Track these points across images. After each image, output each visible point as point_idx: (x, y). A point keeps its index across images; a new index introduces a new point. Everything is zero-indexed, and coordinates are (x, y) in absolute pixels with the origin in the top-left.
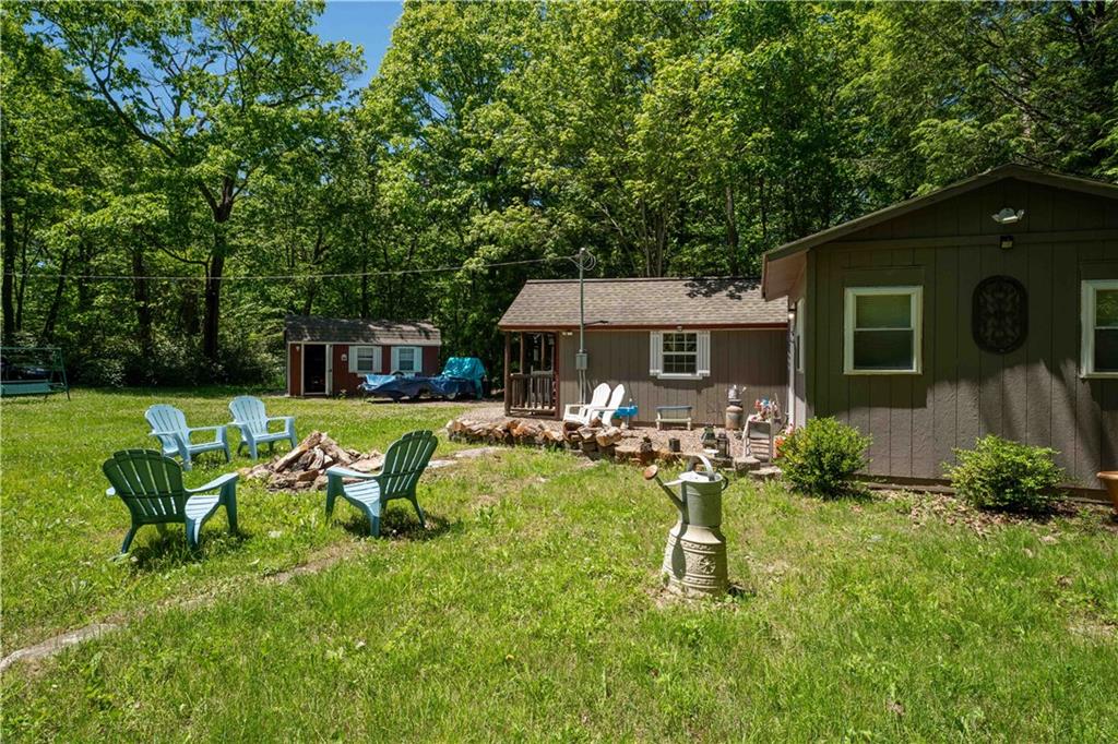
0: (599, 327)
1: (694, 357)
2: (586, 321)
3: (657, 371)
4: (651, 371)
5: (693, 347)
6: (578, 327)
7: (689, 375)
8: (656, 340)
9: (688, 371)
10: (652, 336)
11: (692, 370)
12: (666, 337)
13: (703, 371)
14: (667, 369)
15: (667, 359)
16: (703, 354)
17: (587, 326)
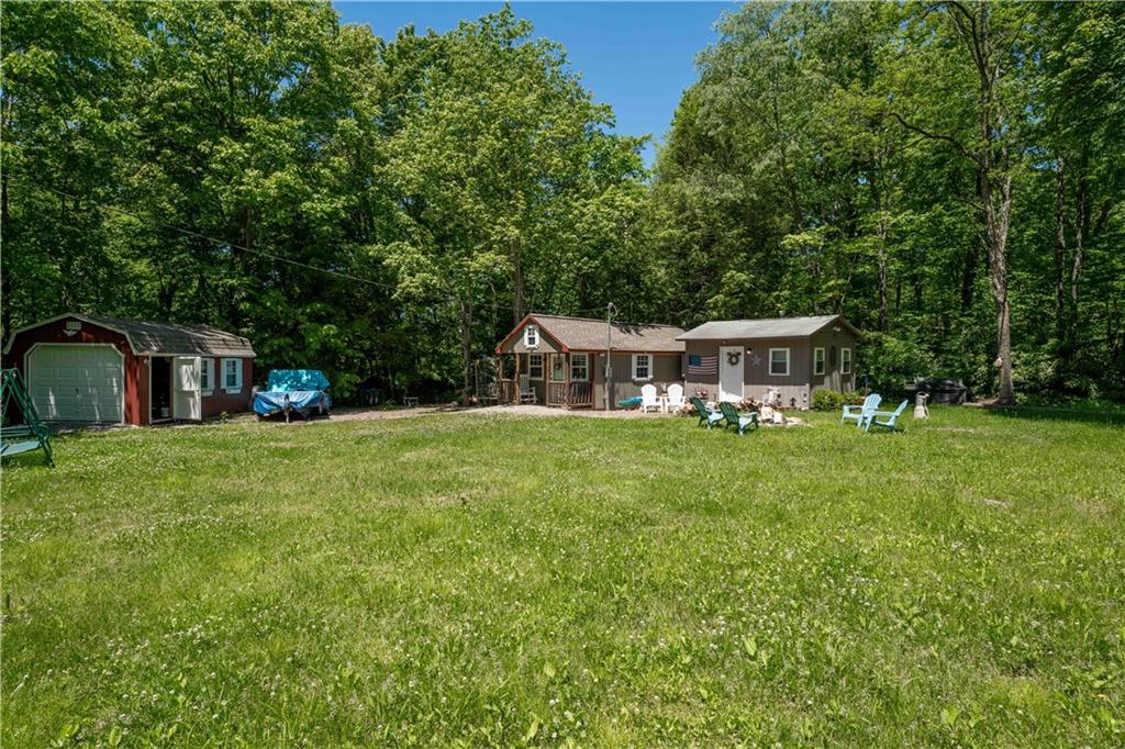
0: (615, 351)
1: (647, 368)
2: (611, 348)
3: (634, 377)
5: (647, 364)
6: (607, 351)
7: (645, 379)
8: (634, 359)
10: (633, 357)
11: (646, 376)
12: (638, 358)
13: (650, 376)
14: (638, 376)
15: (638, 370)
16: (650, 367)
17: (611, 351)
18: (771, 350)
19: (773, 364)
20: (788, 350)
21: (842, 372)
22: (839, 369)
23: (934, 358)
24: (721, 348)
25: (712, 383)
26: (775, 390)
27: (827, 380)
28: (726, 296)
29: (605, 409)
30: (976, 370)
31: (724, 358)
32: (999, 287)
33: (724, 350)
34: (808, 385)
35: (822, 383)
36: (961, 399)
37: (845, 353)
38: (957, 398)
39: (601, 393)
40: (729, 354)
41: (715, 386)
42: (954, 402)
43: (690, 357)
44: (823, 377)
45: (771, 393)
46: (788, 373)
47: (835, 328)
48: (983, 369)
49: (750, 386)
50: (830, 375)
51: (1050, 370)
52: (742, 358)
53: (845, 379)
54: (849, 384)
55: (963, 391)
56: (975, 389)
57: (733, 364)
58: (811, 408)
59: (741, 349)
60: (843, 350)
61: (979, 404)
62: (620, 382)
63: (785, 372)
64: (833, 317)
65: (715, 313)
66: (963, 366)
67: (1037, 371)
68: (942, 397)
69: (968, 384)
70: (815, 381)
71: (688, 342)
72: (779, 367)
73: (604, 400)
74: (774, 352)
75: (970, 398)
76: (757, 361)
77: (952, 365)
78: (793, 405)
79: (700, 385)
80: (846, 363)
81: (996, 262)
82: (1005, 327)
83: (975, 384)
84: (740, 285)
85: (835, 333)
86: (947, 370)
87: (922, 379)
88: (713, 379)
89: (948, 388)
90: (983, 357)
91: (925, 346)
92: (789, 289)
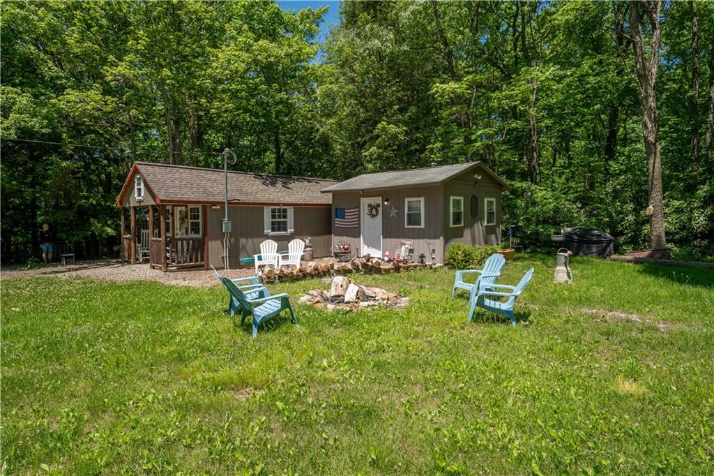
0: (236, 203)
1: (286, 222)
2: (229, 199)
3: (268, 231)
4: (265, 231)
5: (285, 217)
6: (223, 203)
7: (284, 232)
8: (267, 212)
9: (283, 231)
10: (265, 210)
11: (285, 229)
12: (273, 211)
13: (291, 230)
14: (273, 230)
15: (273, 223)
16: (290, 220)
17: (229, 203)
18: (407, 200)
19: (408, 214)
20: (422, 200)
21: (485, 224)
22: (482, 220)
23: (581, 208)
24: (362, 199)
25: (355, 237)
26: (408, 243)
27: (467, 233)
28: (378, 148)
29: (223, 268)
30: (623, 220)
31: (364, 210)
32: (650, 125)
33: (365, 202)
34: (442, 238)
35: (462, 236)
36: (608, 250)
37: (488, 203)
38: (604, 250)
39: (218, 250)
40: (370, 205)
41: (357, 239)
42: (602, 254)
43: (336, 209)
44: (462, 229)
45: (403, 248)
46: (423, 226)
47: (476, 176)
48: (631, 218)
49: (388, 240)
50: (471, 226)
51: (702, 218)
52: (380, 209)
53: (490, 231)
54: (493, 237)
55: (610, 241)
56: (622, 239)
57: (373, 216)
58: (445, 265)
59: (379, 200)
60: (486, 200)
61: (629, 257)
62: (247, 237)
63: (420, 224)
64: (472, 164)
65: (370, 166)
66: (610, 216)
67: (690, 220)
68: (589, 249)
69: (616, 234)
70: (450, 235)
71: (335, 193)
72: (414, 219)
73: (223, 258)
74: (409, 202)
75: (617, 249)
76: (394, 213)
77: (599, 214)
78: (422, 262)
79: (345, 238)
80: (490, 214)
81: (646, 97)
82: (657, 170)
83: (622, 233)
84: (395, 137)
85: (476, 182)
86: (594, 220)
87: (569, 229)
88: (355, 232)
89: (595, 239)
90: (630, 206)
91: (571, 196)
92: (441, 142)
